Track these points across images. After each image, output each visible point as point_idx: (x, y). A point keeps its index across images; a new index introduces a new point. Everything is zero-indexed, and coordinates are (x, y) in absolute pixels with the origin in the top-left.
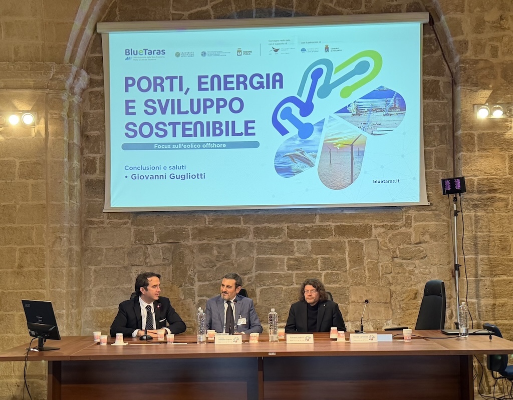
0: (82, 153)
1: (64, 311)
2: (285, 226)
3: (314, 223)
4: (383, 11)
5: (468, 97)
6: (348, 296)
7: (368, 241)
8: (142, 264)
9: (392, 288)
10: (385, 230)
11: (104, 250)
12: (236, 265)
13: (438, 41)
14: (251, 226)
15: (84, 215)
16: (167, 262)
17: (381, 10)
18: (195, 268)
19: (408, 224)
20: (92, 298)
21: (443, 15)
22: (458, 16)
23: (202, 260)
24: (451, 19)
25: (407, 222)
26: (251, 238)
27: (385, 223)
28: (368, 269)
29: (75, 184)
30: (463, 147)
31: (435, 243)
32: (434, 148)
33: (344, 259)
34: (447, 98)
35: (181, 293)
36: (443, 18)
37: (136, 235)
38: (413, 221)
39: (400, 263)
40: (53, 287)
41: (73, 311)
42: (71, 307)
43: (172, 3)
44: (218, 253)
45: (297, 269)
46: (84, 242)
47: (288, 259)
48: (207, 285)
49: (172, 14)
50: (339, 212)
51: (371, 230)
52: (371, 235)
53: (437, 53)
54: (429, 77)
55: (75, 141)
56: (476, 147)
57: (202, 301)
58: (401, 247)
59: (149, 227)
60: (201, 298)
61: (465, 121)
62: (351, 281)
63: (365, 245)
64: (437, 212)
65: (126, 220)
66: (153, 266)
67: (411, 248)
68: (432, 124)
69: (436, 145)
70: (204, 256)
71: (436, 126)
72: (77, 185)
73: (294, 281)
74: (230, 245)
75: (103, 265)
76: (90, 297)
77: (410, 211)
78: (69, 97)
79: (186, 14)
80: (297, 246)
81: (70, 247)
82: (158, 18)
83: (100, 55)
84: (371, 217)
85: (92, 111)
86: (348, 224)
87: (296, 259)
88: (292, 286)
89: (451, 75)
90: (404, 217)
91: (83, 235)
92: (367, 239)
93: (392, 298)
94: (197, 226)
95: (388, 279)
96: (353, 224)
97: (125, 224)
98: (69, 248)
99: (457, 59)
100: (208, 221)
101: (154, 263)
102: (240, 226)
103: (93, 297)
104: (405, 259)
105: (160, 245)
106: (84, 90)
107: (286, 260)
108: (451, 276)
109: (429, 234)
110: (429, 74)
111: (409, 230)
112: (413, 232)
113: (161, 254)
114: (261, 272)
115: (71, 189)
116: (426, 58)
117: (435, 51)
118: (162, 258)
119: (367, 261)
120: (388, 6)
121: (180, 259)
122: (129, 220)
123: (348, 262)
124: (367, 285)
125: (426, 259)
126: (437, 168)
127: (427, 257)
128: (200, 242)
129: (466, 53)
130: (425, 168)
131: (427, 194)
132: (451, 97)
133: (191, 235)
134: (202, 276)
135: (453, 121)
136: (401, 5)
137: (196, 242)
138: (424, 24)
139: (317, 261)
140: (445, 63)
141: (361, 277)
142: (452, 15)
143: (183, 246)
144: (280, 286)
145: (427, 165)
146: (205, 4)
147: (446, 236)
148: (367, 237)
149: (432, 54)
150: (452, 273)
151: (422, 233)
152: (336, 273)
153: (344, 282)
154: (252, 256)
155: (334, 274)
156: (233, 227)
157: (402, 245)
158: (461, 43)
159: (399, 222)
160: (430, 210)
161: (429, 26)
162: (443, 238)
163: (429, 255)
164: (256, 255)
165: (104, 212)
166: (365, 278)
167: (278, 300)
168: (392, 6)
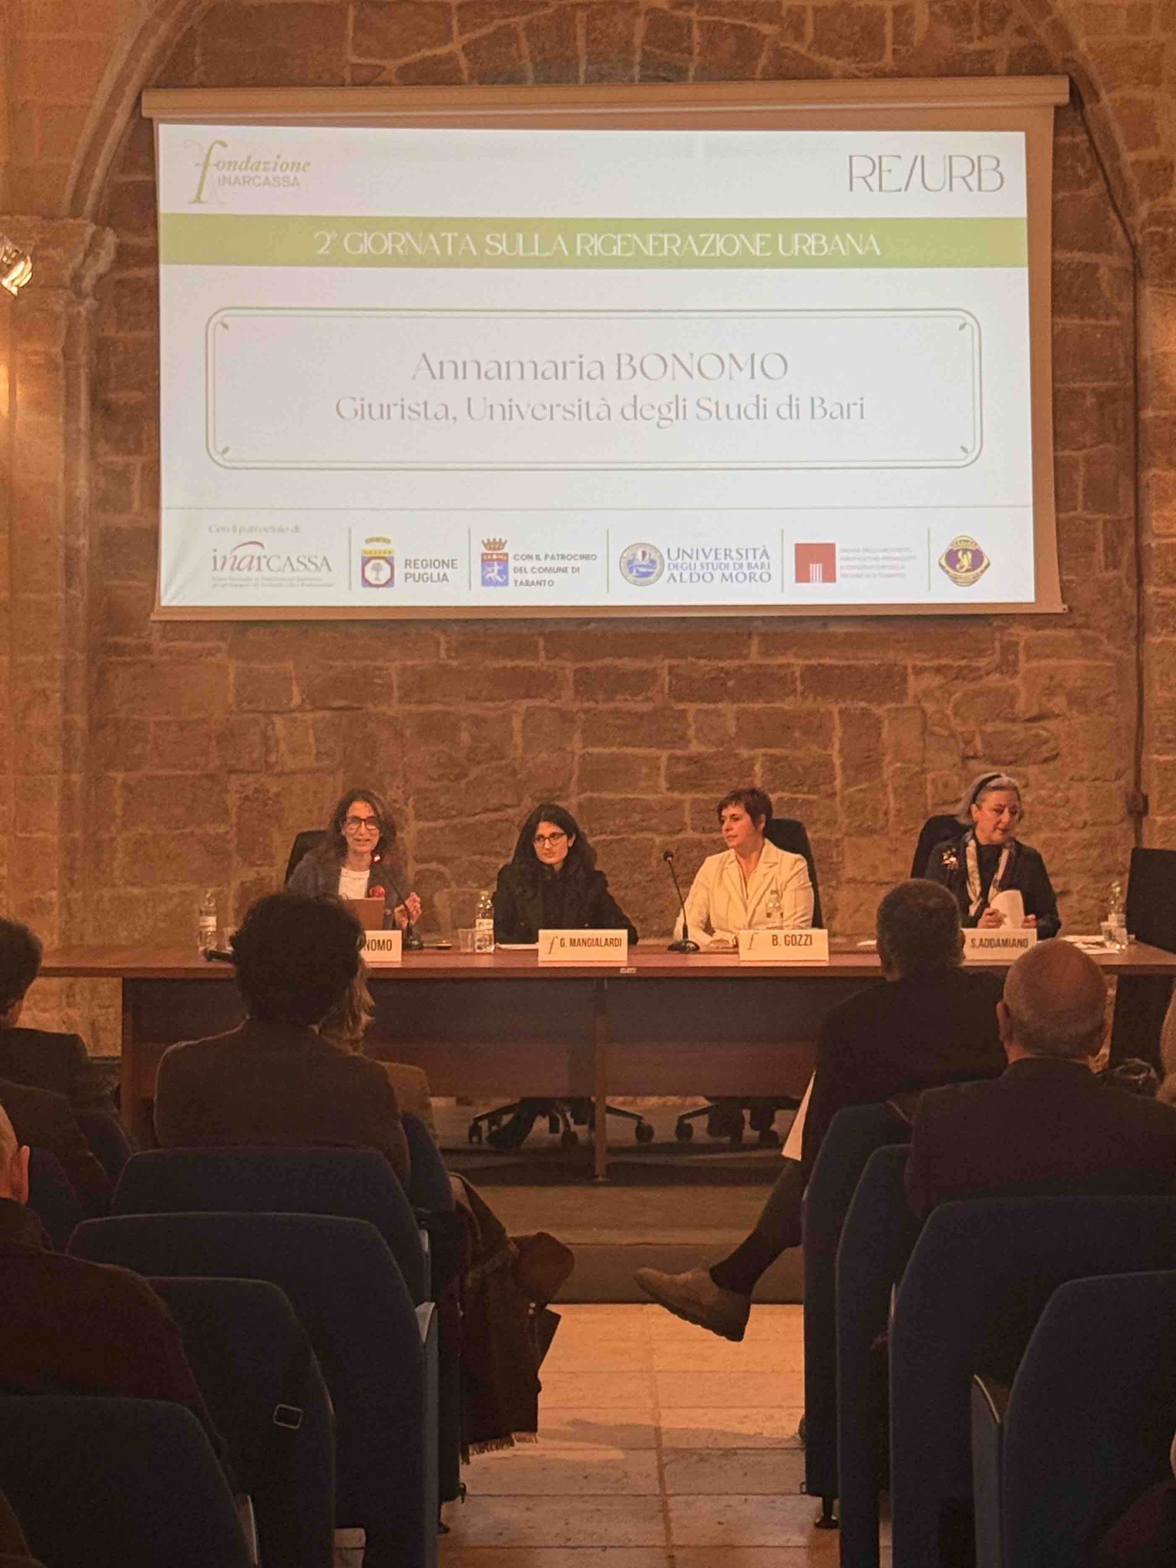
0: (95, 454)
2: (663, 665)
3: (746, 657)
4: (944, 67)
5: (1170, 315)
6: (837, 863)
7: (897, 710)
8: (258, 767)
10: (944, 681)
11: (152, 728)
12: (522, 775)
13: (1097, 154)
14: (568, 664)
15: (99, 628)
16: (326, 762)
17: (939, 66)
18: (407, 781)
19: (1008, 667)
20: (116, 864)
21: (1104, 90)
22: (1145, 93)
23: (427, 759)
24: (1125, 102)
25: (1005, 660)
26: (567, 700)
27: (943, 662)
28: (895, 790)
29: (80, 542)
30: (1158, 453)
31: (1084, 718)
32: (1085, 452)
33: (827, 763)
34: (1119, 315)
36: (1105, 97)
37: (241, 686)
38: (1022, 657)
40: (25, 827)
43: (351, 34)
44: (474, 738)
45: (695, 787)
46: (98, 704)
47: (670, 758)
48: (442, 830)
49: (353, 65)
50: (816, 628)
51: (904, 680)
52: (903, 694)
53: (1092, 187)
54: (1069, 255)
55: (81, 424)
57: (427, 874)
58: (989, 728)
59: (279, 665)
60: (423, 866)
61: (1162, 383)
62: (847, 821)
63: (886, 723)
64: (1089, 633)
65: (215, 643)
66: (289, 775)
67: (1014, 733)
68: (1078, 385)
69: (1089, 442)
70: (434, 748)
71: (1088, 393)
72: (83, 546)
73: (687, 820)
74: (506, 718)
75: (147, 770)
76: (113, 858)
77: (1016, 630)
78: (69, 303)
79: (392, 65)
80: (695, 722)
82: (310, 77)
83: (148, 178)
84: (905, 644)
85: (119, 336)
86: (841, 663)
87: (692, 760)
88: (680, 836)
89: (1129, 249)
90: (997, 644)
91: (95, 682)
92: (893, 705)
94: (414, 662)
96: (855, 662)
97: (212, 655)
98: (65, 722)
99: (1144, 210)
100: (446, 650)
101: (290, 764)
102: (535, 664)
103: (121, 858)
104: (997, 762)
105: (309, 717)
106: (100, 278)
107: (664, 763)
108: (1124, 811)
109: (1067, 694)
110: (1070, 247)
111: (1010, 682)
112: (1021, 688)
113: (311, 740)
114: (595, 795)
115: (71, 556)
116: (1062, 200)
117: (1088, 183)
118: (315, 751)
119: (892, 768)
120: (958, 53)
121: (366, 756)
122: (220, 643)
123: (838, 770)
124: (890, 835)
125: (1057, 763)
126: (1089, 509)
127: (1059, 758)
128: (422, 709)
129: (1166, 195)
130: (1058, 510)
131: (1061, 580)
132: (1131, 309)
133: (398, 688)
134: (427, 803)
135: (1136, 377)
136: (993, 51)
137: (411, 707)
138: (1058, 108)
139: (753, 765)
140: (1113, 216)
141: (875, 810)
142: (1128, 92)
143: (374, 718)
144: (649, 835)
145: (1062, 501)
146: (446, 37)
147: (1112, 699)
148: (894, 701)
149: (1080, 188)
150: (1127, 802)
151: (1047, 691)
152: (804, 800)
153: (828, 824)
154: (569, 749)
155: (800, 801)
156: (517, 667)
157: (989, 724)
158: (1153, 168)
159: (981, 659)
160: (1070, 627)
161: (1070, 114)
162: (1105, 704)
163: (1064, 750)
164: (580, 745)
165: (154, 622)
166: (886, 813)
167: (640, 873)
168: (969, 54)
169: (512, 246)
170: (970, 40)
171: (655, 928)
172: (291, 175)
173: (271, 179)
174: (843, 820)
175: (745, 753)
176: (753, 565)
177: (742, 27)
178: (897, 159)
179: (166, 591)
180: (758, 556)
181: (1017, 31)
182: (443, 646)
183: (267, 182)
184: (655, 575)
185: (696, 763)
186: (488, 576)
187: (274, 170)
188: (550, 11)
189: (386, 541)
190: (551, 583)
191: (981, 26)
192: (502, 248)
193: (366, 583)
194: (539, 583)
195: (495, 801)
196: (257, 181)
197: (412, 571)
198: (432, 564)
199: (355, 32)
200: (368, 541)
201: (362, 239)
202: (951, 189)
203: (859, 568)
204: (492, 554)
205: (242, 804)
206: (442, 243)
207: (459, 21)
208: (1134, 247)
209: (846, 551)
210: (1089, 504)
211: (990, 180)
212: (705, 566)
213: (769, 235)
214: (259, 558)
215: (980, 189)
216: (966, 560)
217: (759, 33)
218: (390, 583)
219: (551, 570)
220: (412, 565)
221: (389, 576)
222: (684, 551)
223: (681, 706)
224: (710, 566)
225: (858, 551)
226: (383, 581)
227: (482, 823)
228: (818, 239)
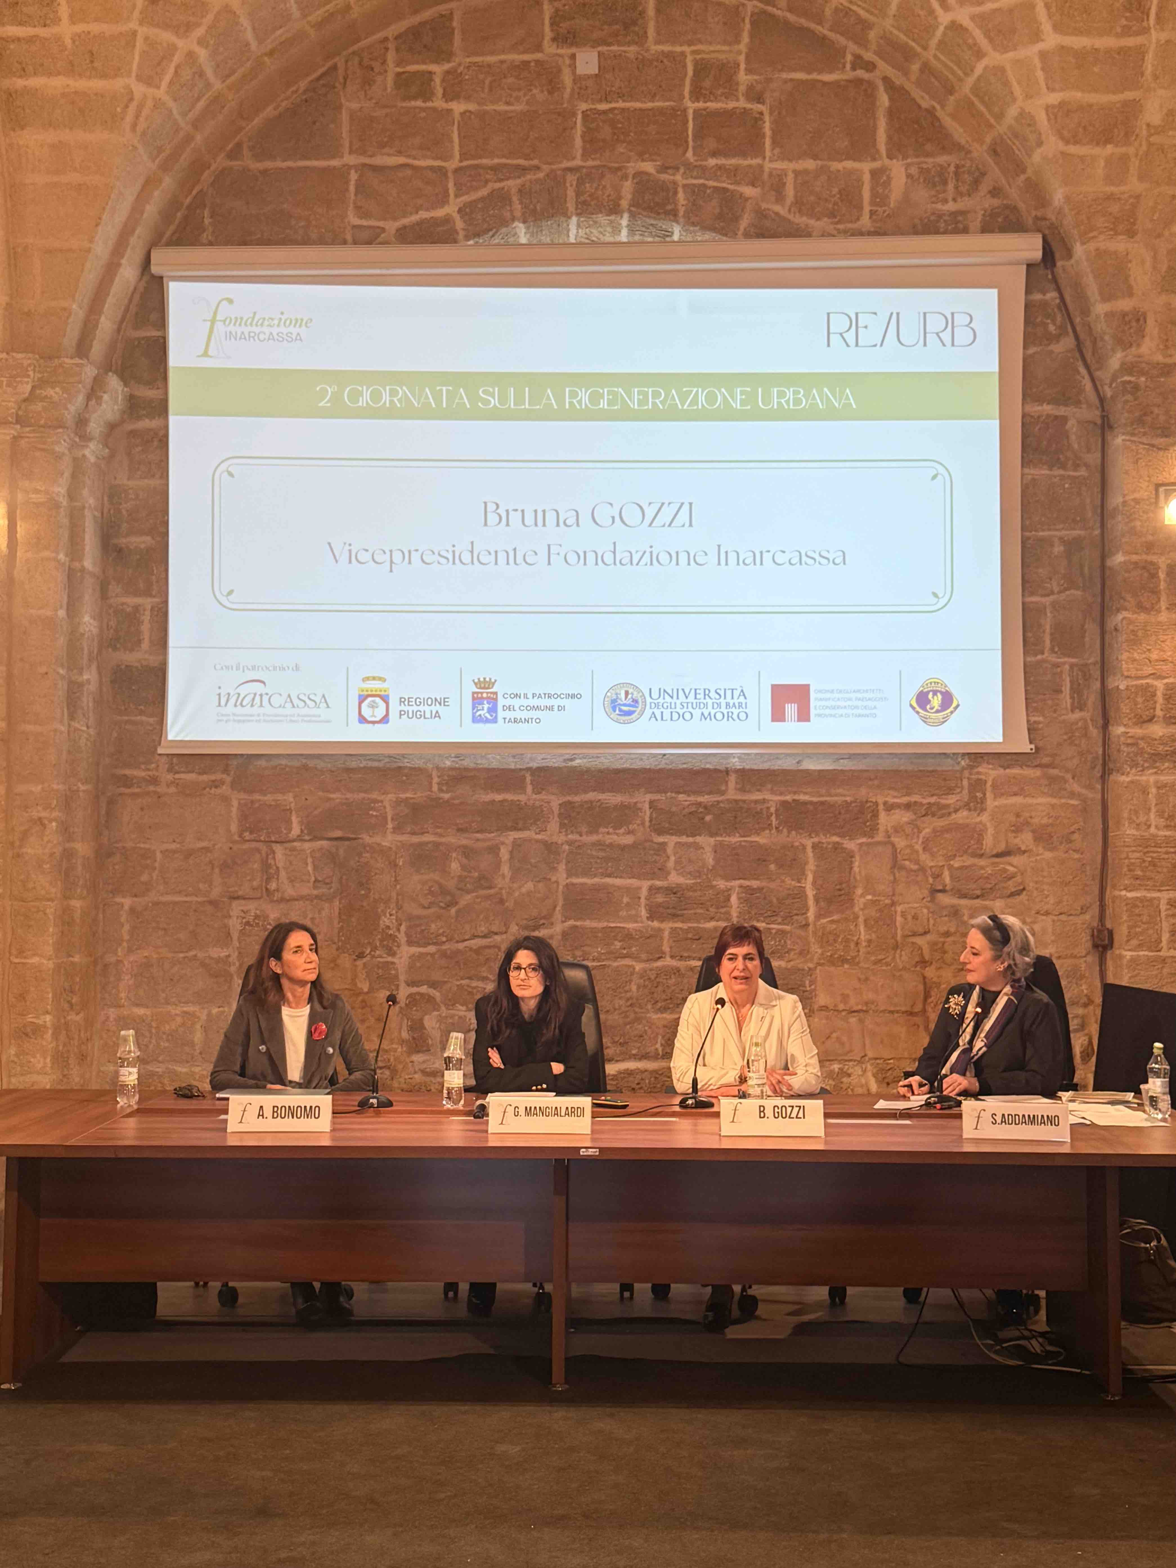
0: (104, 595)
1: (48, 1018)
2: (644, 799)
3: (723, 794)
4: (920, 227)
5: (1142, 463)
6: (811, 992)
7: (868, 844)
8: (259, 895)
9: (930, 972)
10: (914, 817)
11: (159, 856)
12: (509, 904)
13: (1067, 310)
14: (552, 797)
15: (108, 760)
16: (324, 890)
17: (914, 226)
18: (399, 908)
19: (976, 803)
20: (122, 985)
21: (1078, 244)
22: (1120, 245)
23: (419, 887)
24: (1100, 253)
25: (973, 798)
26: (553, 832)
27: (913, 799)
28: (865, 921)
29: (85, 677)
30: (1128, 597)
31: (1048, 855)
32: (1052, 598)
33: (800, 894)
34: (1087, 466)
35: (362, 975)
36: (1079, 250)
37: (244, 817)
38: (989, 795)
39: (953, 906)
40: (21, 953)
41: (72, 1017)
42: (66, 1006)
43: (353, 197)
44: (463, 867)
45: (675, 916)
46: (106, 833)
47: (650, 889)
48: (432, 955)
49: (354, 227)
50: (790, 766)
51: (875, 815)
52: (874, 829)
53: (1062, 343)
54: (1040, 408)
55: (88, 563)
56: (1163, 598)
57: (418, 997)
58: (956, 863)
59: (280, 797)
60: (414, 990)
61: (1132, 528)
62: (820, 951)
63: (857, 858)
64: (1055, 772)
65: (218, 776)
66: (288, 901)
67: (982, 868)
68: (1046, 533)
69: (1056, 589)
70: (426, 877)
71: (1056, 541)
72: (88, 681)
73: (666, 948)
74: (494, 850)
75: (153, 896)
76: (119, 980)
77: (984, 768)
78: (73, 446)
79: (391, 226)
80: (675, 854)
81: (67, 845)
82: (314, 236)
83: (159, 334)
84: (876, 782)
85: (131, 483)
86: (815, 799)
87: (671, 891)
88: (659, 964)
89: (1097, 402)
90: (965, 783)
91: (103, 812)
92: (864, 840)
93: (930, 1000)
94: (408, 795)
95: (920, 948)
96: (828, 799)
97: (216, 787)
98: (65, 850)
99: (1115, 361)
100: (438, 784)
101: (290, 892)
102: (522, 798)
103: (127, 980)
104: (964, 896)
105: (307, 845)
106: (112, 427)
107: (644, 893)
108: (1089, 945)
109: (1033, 831)
110: (1040, 400)
111: (978, 819)
112: (988, 824)
113: (310, 868)
114: (578, 923)
115: (74, 691)
116: (1032, 356)
117: (1057, 338)
118: (313, 879)
119: (862, 900)
120: (933, 214)
121: (361, 884)
122: (224, 776)
123: (811, 902)
124: (862, 965)
125: (1023, 897)
126: (1056, 653)
127: (1024, 893)
128: (415, 839)
129: (1139, 345)
130: (1026, 653)
131: (1028, 721)
132: (1099, 461)
133: (392, 819)
134: (419, 929)
135: (1103, 525)
136: (968, 212)
137: (404, 838)
138: (1029, 266)
139: (729, 896)
140: (1083, 370)
141: (847, 941)
142: (1104, 243)
143: (368, 849)
144: (627, 962)
145: (1030, 645)
146: (443, 200)
147: (1076, 836)
148: (865, 835)
149: (1049, 344)
150: (1093, 936)
151: (1013, 828)
152: (778, 930)
153: (801, 953)
154: (554, 879)
155: (774, 931)
156: (505, 800)
157: (957, 859)
158: (1127, 319)
159: (950, 796)
160: (1036, 766)
161: (1041, 271)
162: (1071, 842)
163: (1031, 885)
164: (565, 876)
165: (160, 755)
166: (857, 944)
167: (620, 998)
168: (944, 214)
169: (503, 399)
170: (946, 201)
171: (634, 1052)
172: (294, 330)
173: (275, 334)
174: (816, 949)
175: (721, 884)
176: (731, 705)
177: (725, 190)
178: (874, 316)
179: (173, 724)
180: (735, 696)
181: (990, 192)
182: (436, 780)
183: (271, 337)
184: (636, 714)
185: (675, 893)
186: (478, 714)
187: (278, 325)
188: (541, 175)
189: (382, 680)
190: (538, 721)
191: (956, 188)
192: (494, 402)
193: (362, 720)
194: (527, 721)
195: (483, 929)
196: (262, 337)
197: (406, 708)
198: (425, 702)
199: (356, 195)
200: (365, 679)
201: (361, 394)
202: (925, 345)
203: (834, 708)
204: (482, 693)
205: (244, 929)
206: (437, 396)
207: (455, 184)
208: (1102, 400)
209: (820, 691)
210: (1056, 649)
211: (963, 335)
212: (685, 705)
213: (749, 389)
214: (261, 695)
215: (953, 345)
216: (936, 701)
217: (741, 195)
218: (385, 720)
219: (538, 708)
220: (406, 703)
221: (384, 713)
222: (665, 691)
223: (661, 839)
224: (690, 705)
225: (832, 691)
226: (378, 719)
227: (471, 949)
228: (796, 393)
